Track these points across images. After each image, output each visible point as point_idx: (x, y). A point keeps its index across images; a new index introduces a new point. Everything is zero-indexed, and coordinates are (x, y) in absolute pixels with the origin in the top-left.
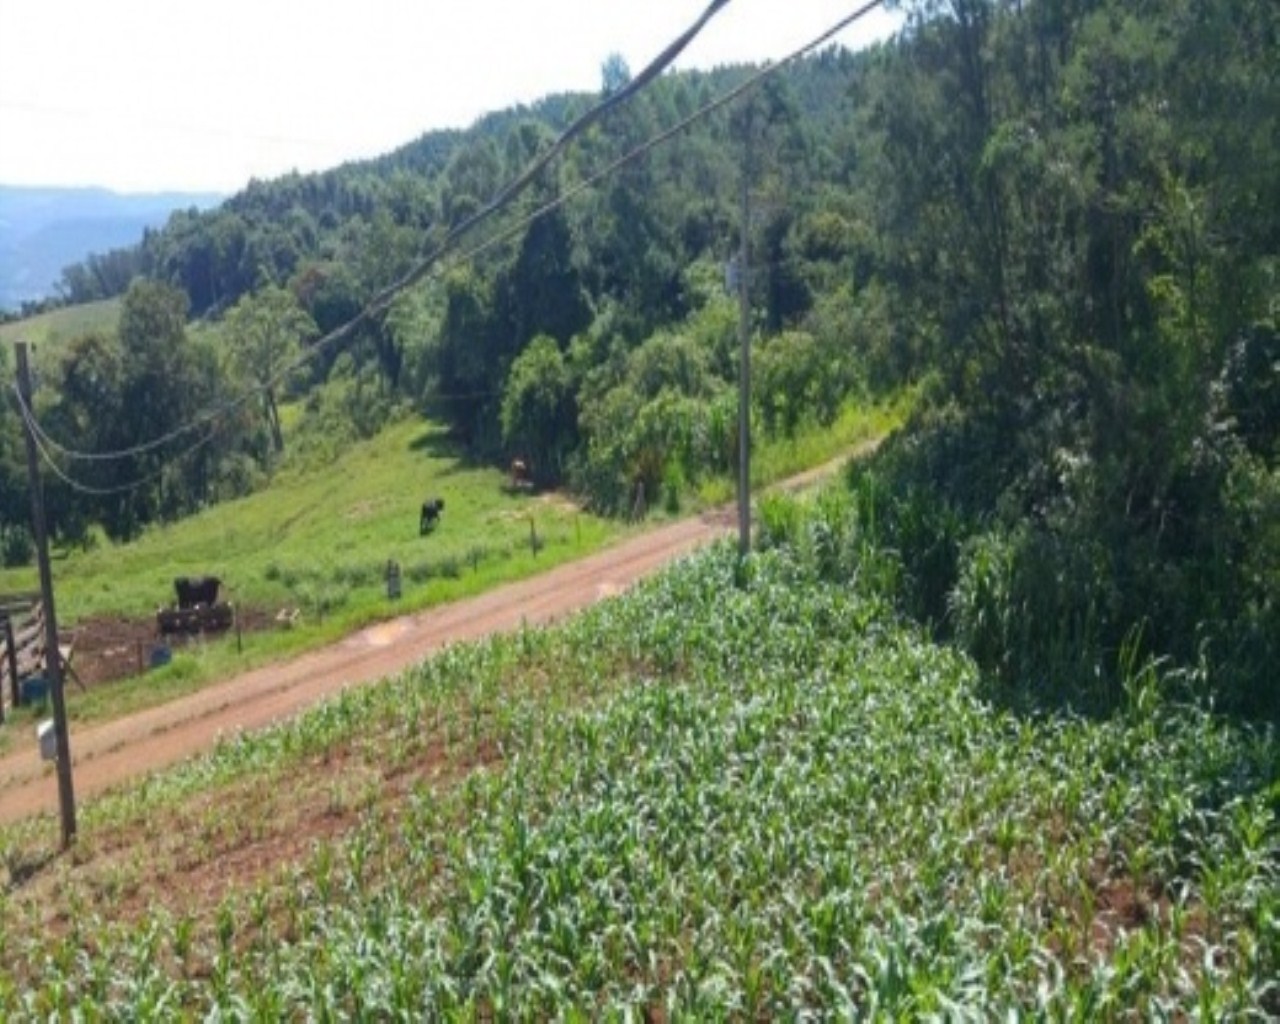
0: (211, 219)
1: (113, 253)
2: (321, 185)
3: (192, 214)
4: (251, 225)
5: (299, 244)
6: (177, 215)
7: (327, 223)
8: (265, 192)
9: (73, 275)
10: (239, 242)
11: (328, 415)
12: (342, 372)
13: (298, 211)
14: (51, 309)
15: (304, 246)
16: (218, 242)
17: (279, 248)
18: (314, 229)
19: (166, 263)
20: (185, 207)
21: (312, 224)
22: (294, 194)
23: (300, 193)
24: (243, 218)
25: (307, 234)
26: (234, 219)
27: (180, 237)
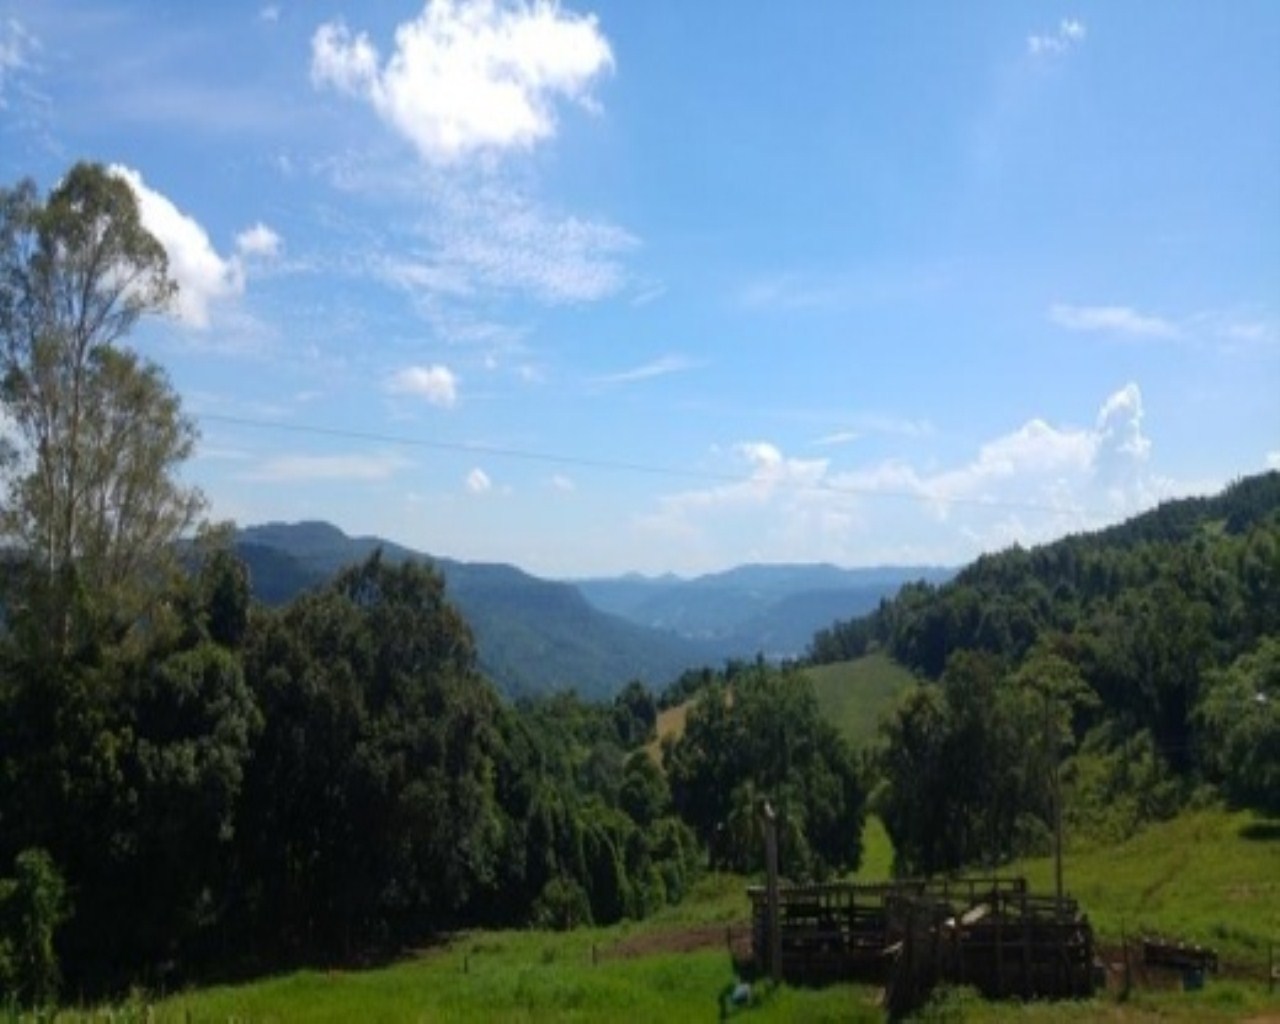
0: (946, 591)
1: (854, 622)
2: (1053, 557)
3: (921, 586)
4: (985, 597)
5: (1035, 616)
6: (907, 589)
7: (1063, 595)
8: (998, 566)
9: (822, 639)
10: (974, 613)
11: (1087, 790)
12: (1095, 747)
13: (1033, 584)
14: (803, 667)
15: (1041, 618)
16: (956, 612)
17: (1015, 618)
18: (1050, 601)
19: (904, 630)
20: (914, 580)
21: (1047, 594)
22: (1026, 567)
23: (1032, 566)
24: (979, 590)
25: (1042, 604)
26: (969, 592)
27: (915, 607)
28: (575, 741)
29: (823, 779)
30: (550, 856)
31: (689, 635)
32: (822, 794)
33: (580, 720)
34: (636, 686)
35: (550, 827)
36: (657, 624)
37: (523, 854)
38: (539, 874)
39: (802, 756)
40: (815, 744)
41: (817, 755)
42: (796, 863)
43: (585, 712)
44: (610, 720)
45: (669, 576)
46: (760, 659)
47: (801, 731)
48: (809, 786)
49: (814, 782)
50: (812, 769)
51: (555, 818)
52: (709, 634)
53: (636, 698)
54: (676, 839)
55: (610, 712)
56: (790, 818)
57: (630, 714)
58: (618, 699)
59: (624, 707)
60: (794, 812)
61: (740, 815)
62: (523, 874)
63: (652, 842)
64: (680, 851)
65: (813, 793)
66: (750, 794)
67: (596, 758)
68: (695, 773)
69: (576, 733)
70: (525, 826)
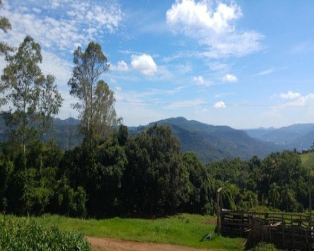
14: (309, 152)
28: (237, 170)
29: (303, 183)
30: (207, 198)
31: (278, 144)
32: (302, 188)
33: (240, 165)
34: (255, 157)
35: (206, 191)
36: (268, 141)
37: (199, 197)
38: (204, 202)
39: (296, 177)
40: (300, 173)
41: (301, 177)
42: (292, 206)
43: (241, 163)
44: (248, 165)
45: (272, 128)
46: (295, 150)
47: (295, 170)
48: (298, 185)
49: (300, 184)
50: (299, 180)
51: (208, 189)
52: (284, 143)
53: (255, 159)
54: (250, 196)
55: (248, 163)
56: (288, 193)
57: (253, 164)
58: (250, 160)
59: (252, 162)
60: (290, 192)
61: (272, 191)
62: (199, 201)
63: (243, 197)
64: (252, 200)
65: (299, 187)
66: (275, 186)
67: (241, 175)
68: (263, 180)
69: (238, 168)
70: (199, 190)
